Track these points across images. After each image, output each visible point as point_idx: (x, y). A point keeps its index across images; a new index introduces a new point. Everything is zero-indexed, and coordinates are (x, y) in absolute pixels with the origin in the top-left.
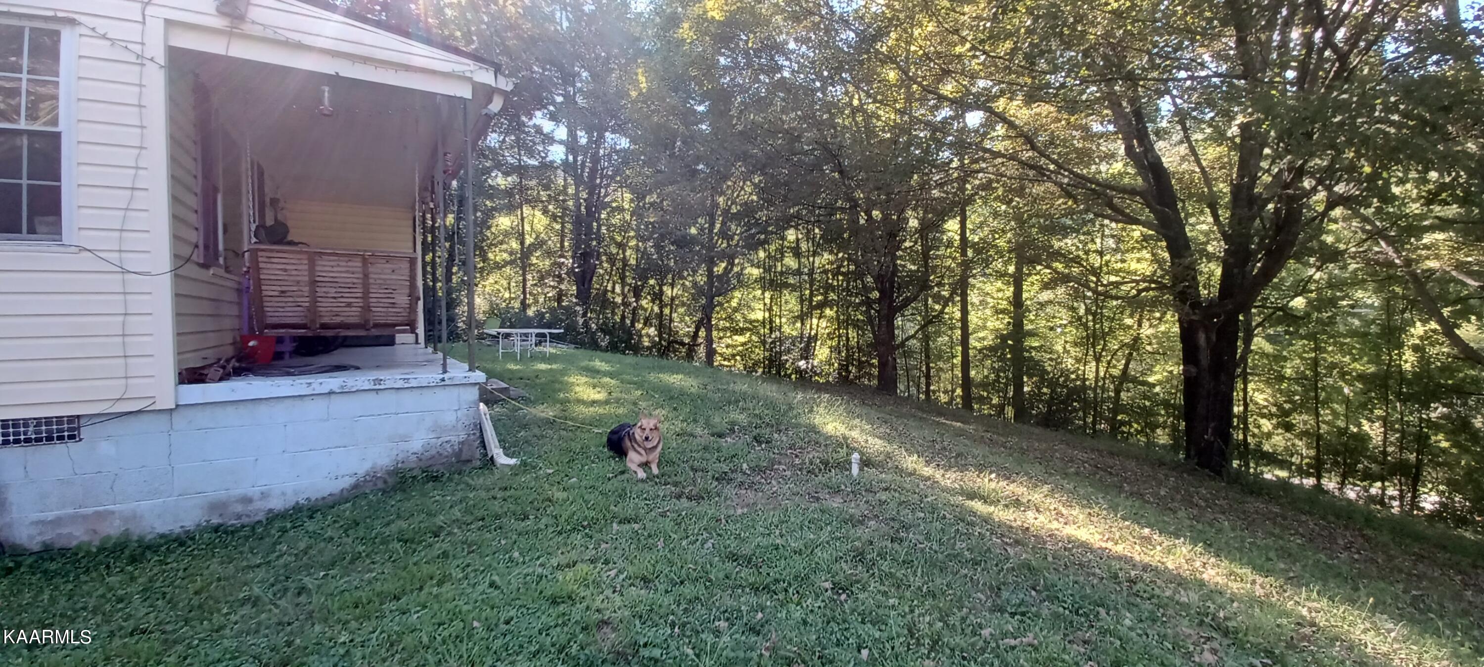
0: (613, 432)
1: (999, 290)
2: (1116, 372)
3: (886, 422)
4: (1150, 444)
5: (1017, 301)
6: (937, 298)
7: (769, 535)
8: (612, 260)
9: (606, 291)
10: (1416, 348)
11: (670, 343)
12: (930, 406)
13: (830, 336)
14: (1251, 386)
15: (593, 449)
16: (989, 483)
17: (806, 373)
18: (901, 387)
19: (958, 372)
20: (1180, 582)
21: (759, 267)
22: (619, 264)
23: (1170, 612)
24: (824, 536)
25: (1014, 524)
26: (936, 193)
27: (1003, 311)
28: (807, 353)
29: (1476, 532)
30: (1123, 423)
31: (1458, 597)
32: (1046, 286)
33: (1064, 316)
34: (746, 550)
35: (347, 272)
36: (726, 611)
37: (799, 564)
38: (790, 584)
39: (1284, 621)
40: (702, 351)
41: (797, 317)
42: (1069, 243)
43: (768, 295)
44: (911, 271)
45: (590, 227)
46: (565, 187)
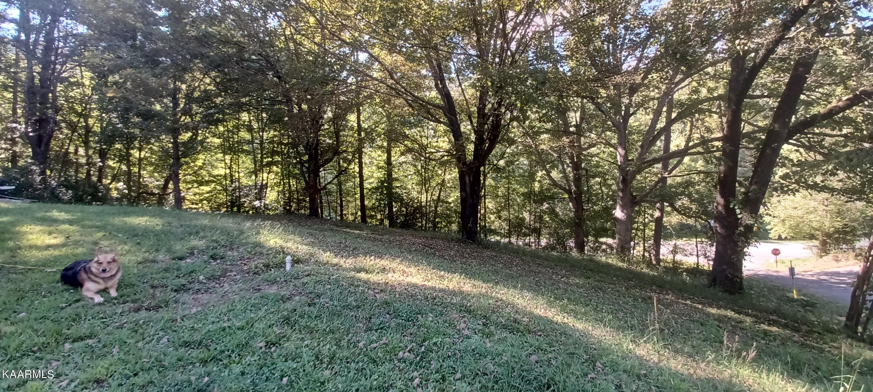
0: (67, 269)
1: (379, 156)
2: (435, 198)
3: (312, 235)
4: (450, 231)
5: (389, 162)
6: (345, 160)
7: (218, 322)
8: (73, 127)
9: (67, 153)
10: (539, 181)
11: (139, 194)
12: (343, 223)
13: (277, 185)
14: (487, 201)
15: (45, 286)
16: (369, 261)
17: (261, 209)
18: (326, 213)
19: (358, 202)
20: (453, 293)
21: (219, 138)
22: (82, 131)
23: (449, 309)
24: (261, 313)
25: (381, 282)
26: (342, 98)
27: (381, 168)
28: (260, 196)
29: (558, 252)
30: (438, 222)
31: (551, 279)
32: (402, 154)
33: (412, 170)
34: (197, 337)
36: (177, 384)
37: (241, 336)
38: (233, 351)
39: (491, 301)
40: (171, 198)
41: (252, 172)
42: (413, 132)
43: (228, 157)
44: (329, 144)
45: (44, 97)
46: (17, 61)
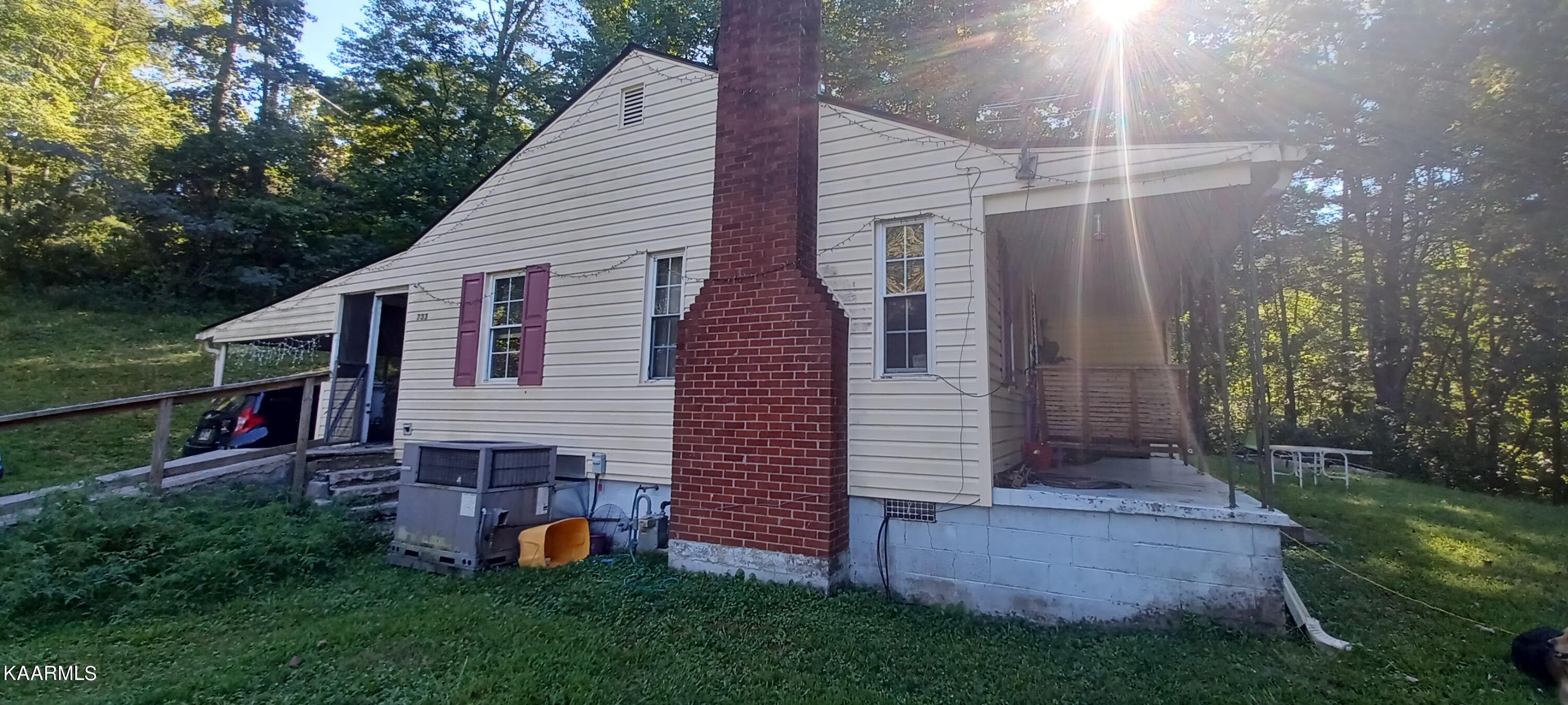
35: (1116, 387)
45: (1397, 304)
46: (1346, 255)
